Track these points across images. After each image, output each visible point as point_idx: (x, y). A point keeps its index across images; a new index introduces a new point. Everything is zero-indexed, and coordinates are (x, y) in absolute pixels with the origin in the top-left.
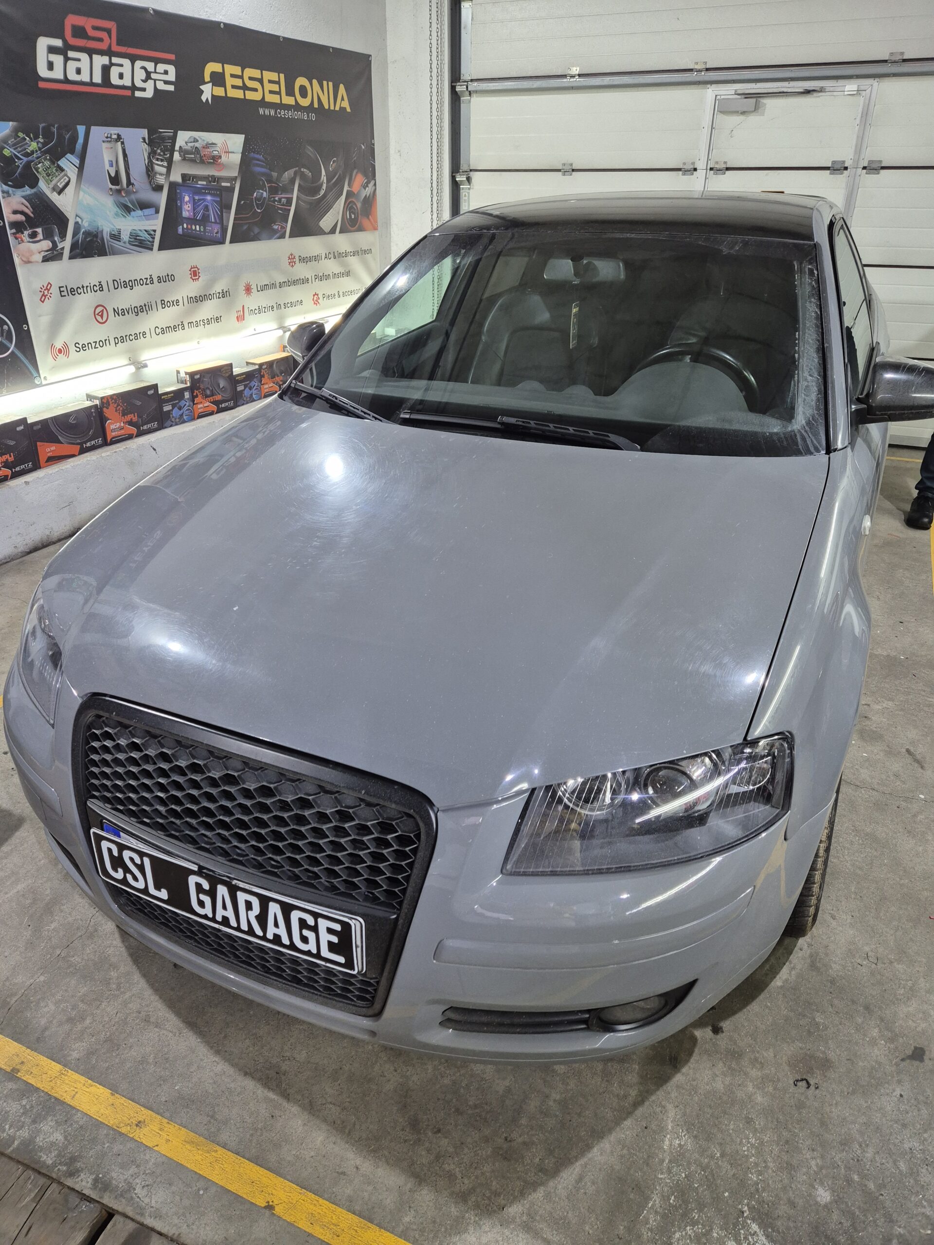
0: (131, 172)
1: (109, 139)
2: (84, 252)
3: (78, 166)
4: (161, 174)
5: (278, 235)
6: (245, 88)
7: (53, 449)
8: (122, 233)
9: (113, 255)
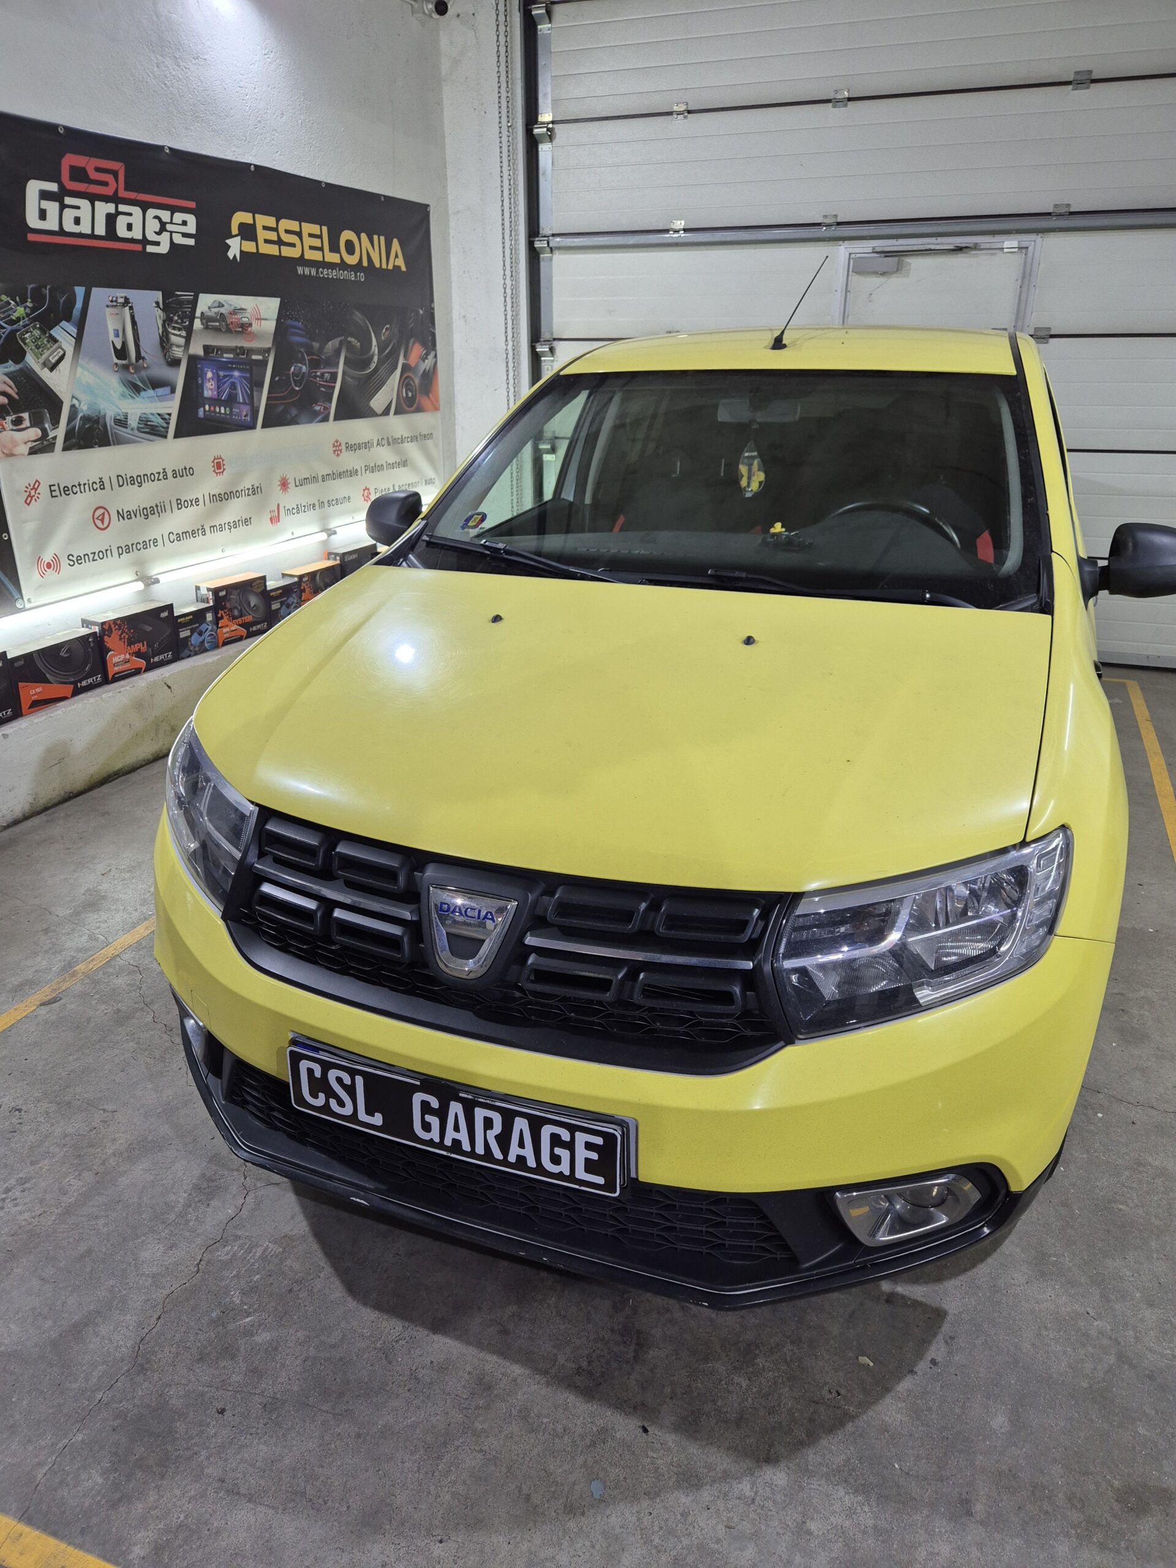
0: (141, 344)
1: (114, 304)
2: (82, 442)
3: (75, 336)
4: (178, 346)
5: (320, 418)
6: (280, 242)
7: (38, 690)
8: (129, 418)
9: (119, 443)
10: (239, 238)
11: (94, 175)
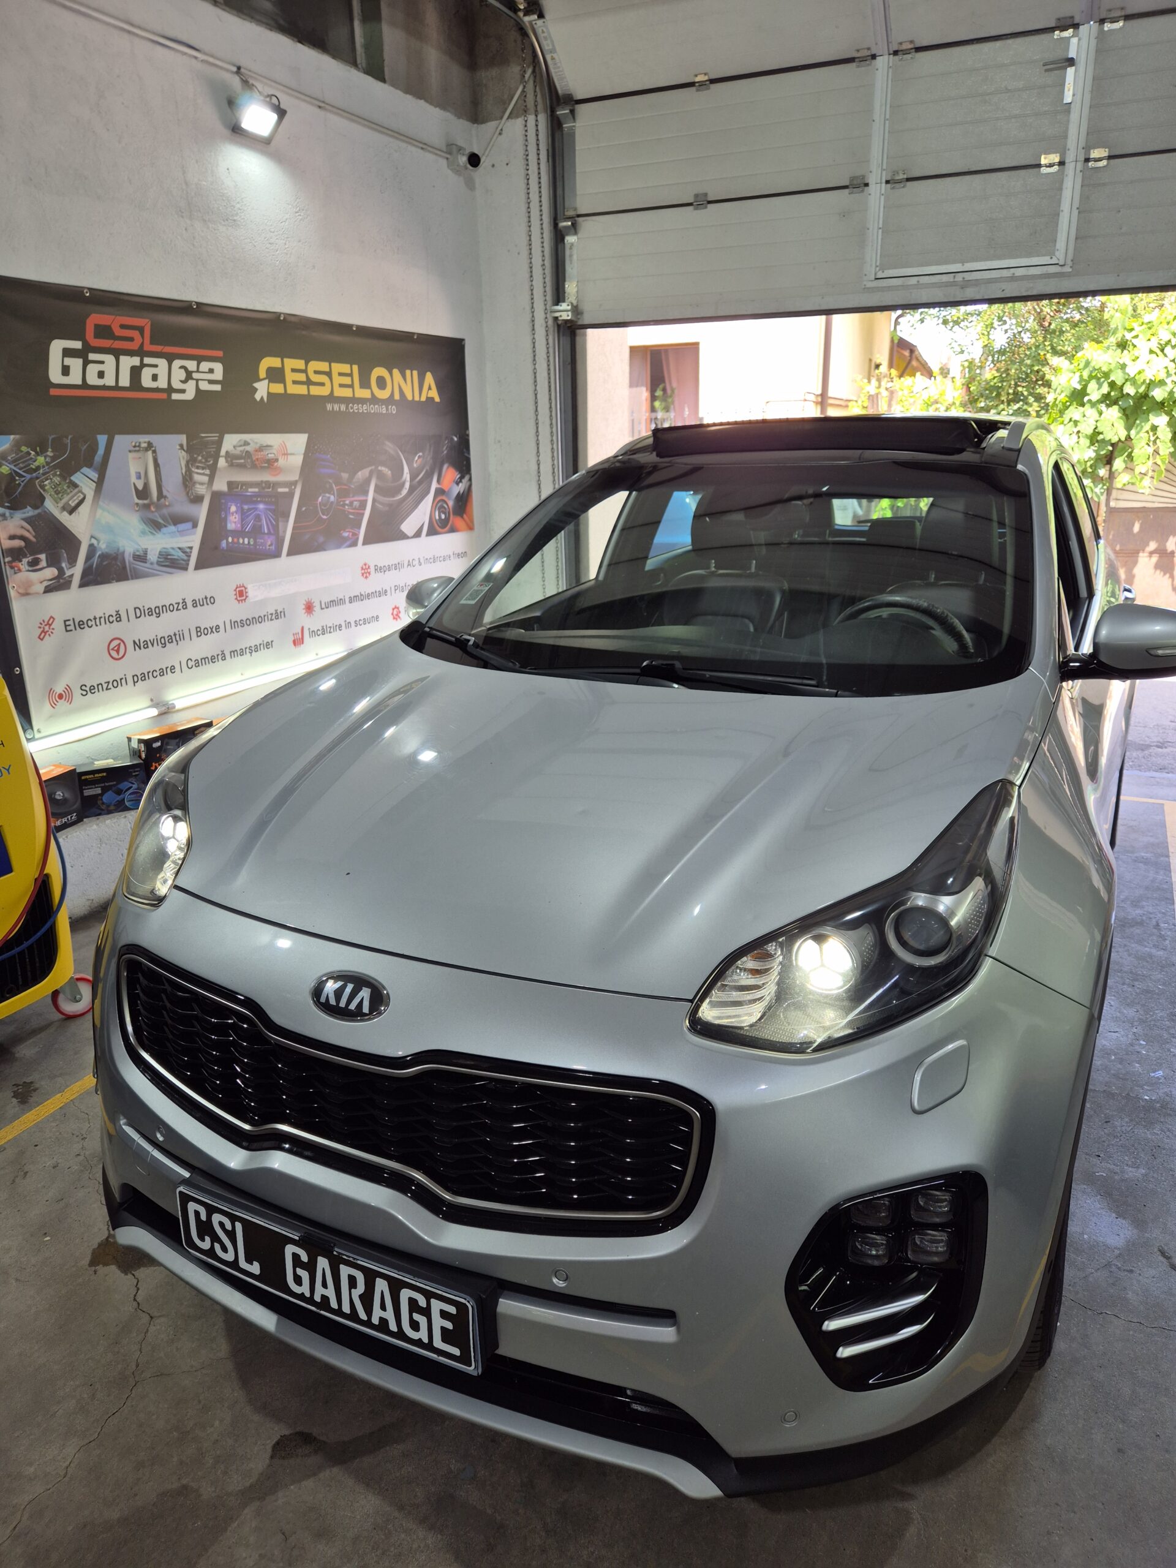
0: (164, 483)
2: (99, 579)
3: (96, 480)
4: (202, 484)
5: (348, 543)
6: (309, 382)
8: (148, 553)
9: (136, 578)
10: (267, 381)
11: (118, 332)
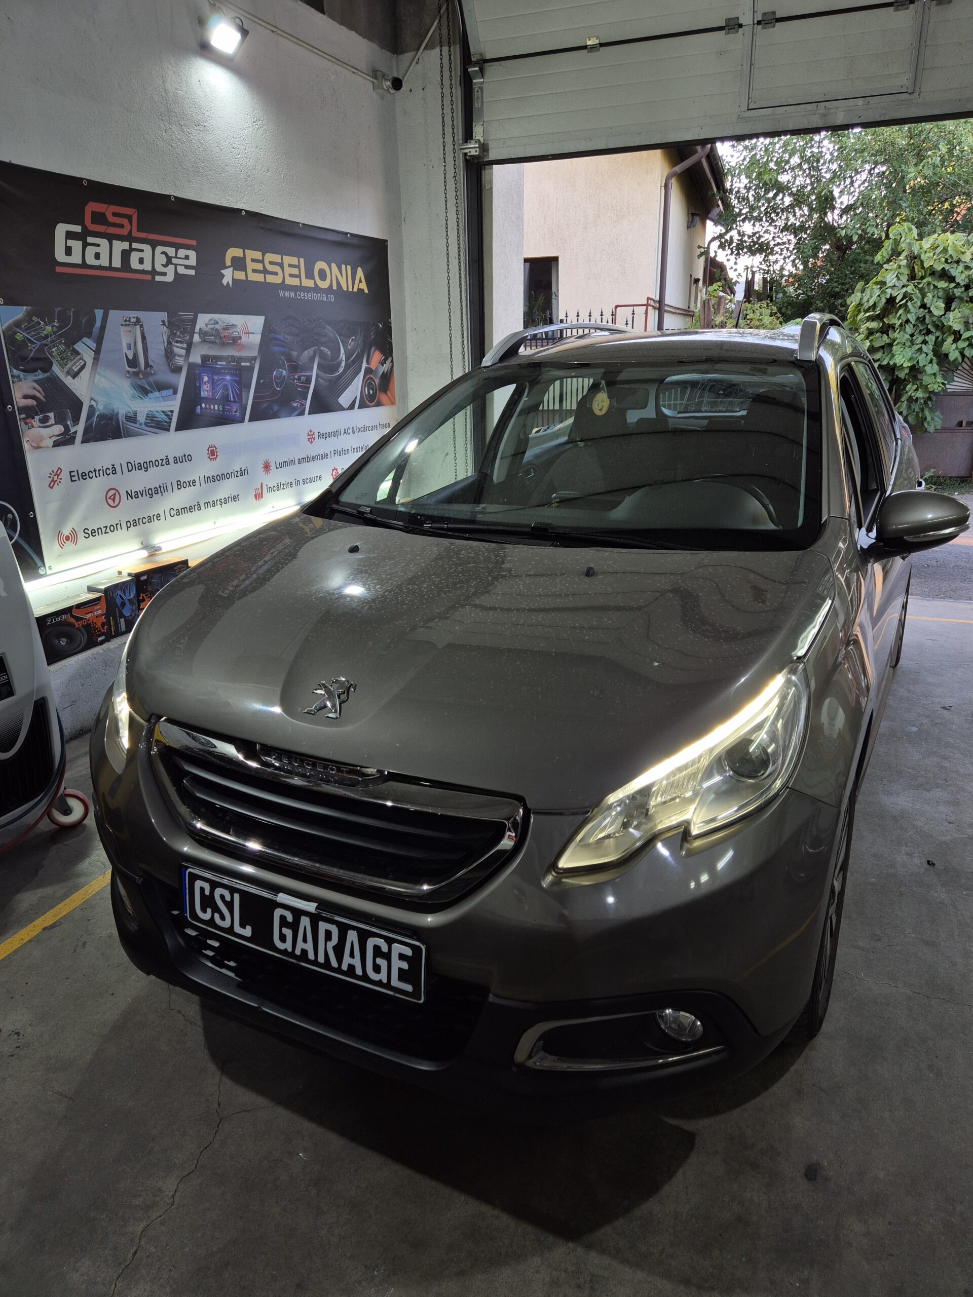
0: (149, 355)
1: (128, 323)
2: (98, 436)
3: (94, 349)
4: (180, 356)
5: (297, 412)
6: (265, 272)
8: (138, 415)
9: (128, 437)
10: (231, 269)
11: (111, 219)
